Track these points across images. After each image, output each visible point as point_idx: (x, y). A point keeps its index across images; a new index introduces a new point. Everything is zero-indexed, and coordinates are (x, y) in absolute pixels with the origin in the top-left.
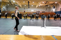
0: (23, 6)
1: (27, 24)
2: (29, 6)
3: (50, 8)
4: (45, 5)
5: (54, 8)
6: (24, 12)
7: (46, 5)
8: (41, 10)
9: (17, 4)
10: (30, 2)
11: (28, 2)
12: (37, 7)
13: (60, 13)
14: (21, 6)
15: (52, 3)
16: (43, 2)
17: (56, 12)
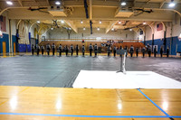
1: (89, 67)
2: (92, 30)
3: (133, 32)
4: (123, 27)
5: (141, 33)
7: (126, 27)
8: (116, 38)
9: (68, 26)
10: (94, 22)
12: (108, 31)
13: (153, 44)
14: (75, 30)
15: (138, 23)
16: (120, 23)
17: (145, 43)
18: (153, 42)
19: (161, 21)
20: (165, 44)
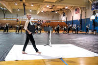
0: (14, 10)
2: (25, 11)
3: (58, 15)
4: (51, 10)
5: (64, 15)
6: (17, 21)
7: (53, 10)
8: (45, 19)
9: (4, 7)
10: (26, 4)
11: (24, 4)
12: (38, 13)
13: (73, 24)
15: (61, 7)
16: (48, 6)
17: (67, 22)
18: (73, 22)
19: (78, 6)
20: (81, 23)
